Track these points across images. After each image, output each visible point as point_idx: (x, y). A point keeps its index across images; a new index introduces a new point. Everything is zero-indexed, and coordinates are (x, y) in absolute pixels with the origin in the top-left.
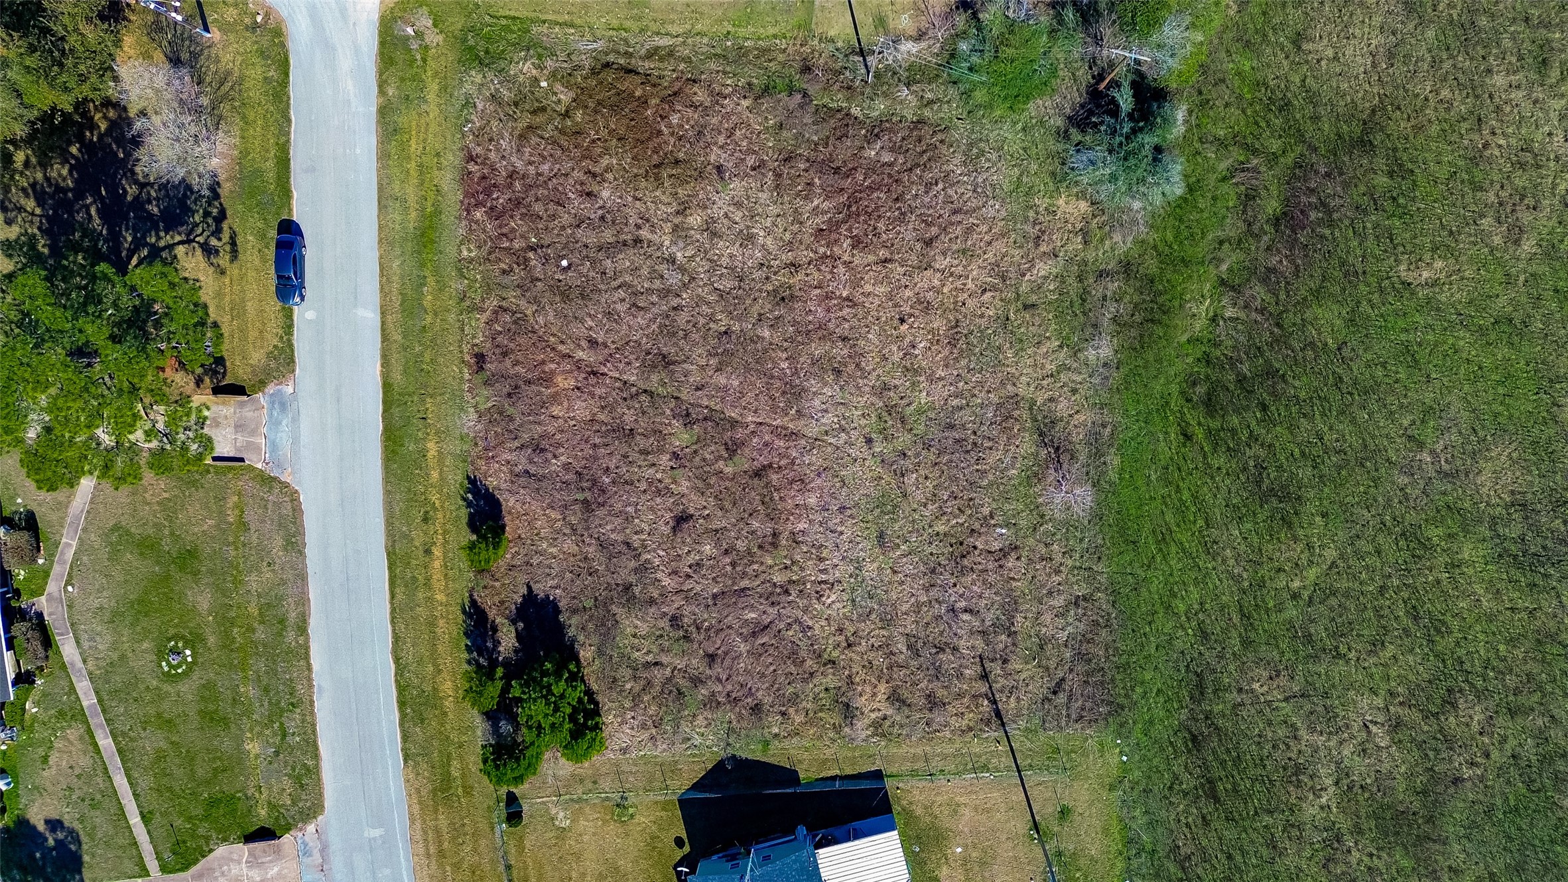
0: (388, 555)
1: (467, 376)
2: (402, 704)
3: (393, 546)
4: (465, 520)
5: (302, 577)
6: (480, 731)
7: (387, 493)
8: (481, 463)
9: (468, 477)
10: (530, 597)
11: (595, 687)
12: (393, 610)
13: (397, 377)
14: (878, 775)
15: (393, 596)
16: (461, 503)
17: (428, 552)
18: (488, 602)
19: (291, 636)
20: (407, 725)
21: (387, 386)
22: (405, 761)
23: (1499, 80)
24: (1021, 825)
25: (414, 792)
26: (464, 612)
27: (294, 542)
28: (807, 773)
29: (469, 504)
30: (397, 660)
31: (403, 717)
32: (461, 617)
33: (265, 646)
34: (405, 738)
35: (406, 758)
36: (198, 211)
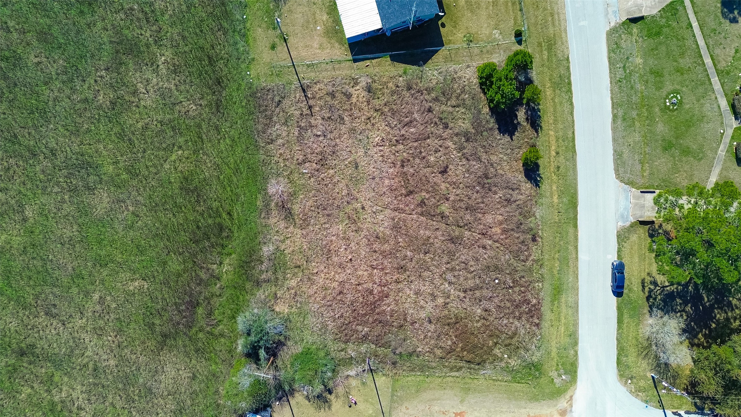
0: (575, 151)
1: (540, 232)
2: (570, 84)
3: (573, 155)
4: (541, 168)
5: (614, 140)
6: (534, 74)
7: (576, 179)
8: (534, 194)
9: (539, 187)
10: (511, 135)
11: (482, 95)
12: (573, 126)
13: (571, 230)
14: (355, 61)
15: (573, 132)
16: (542, 176)
17: (557, 153)
18: (530, 132)
19: (620, 113)
20: (567, 74)
21: (576, 226)
22: (568, 57)
23: (112, 362)
24: (292, 41)
25: (565, 43)
26: (541, 127)
27: (618, 156)
28: (386, 61)
29: (539, 175)
30: (572, 104)
31: (569, 78)
32: (542, 124)
33: (632, 108)
34: (568, 68)
35: (568, 59)
36: (659, 300)
